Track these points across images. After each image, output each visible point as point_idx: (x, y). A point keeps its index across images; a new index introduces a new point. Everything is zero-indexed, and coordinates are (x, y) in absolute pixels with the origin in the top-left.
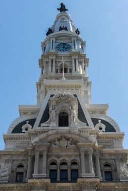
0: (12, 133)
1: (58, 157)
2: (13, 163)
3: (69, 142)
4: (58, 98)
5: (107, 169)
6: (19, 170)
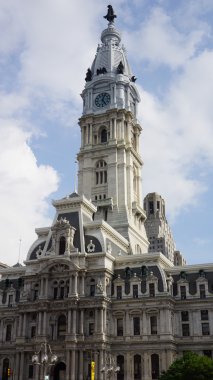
0: (31, 259)
1: (58, 278)
2: (31, 284)
3: (63, 268)
4: (57, 226)
5: (92, 283)
6: (36, 288)
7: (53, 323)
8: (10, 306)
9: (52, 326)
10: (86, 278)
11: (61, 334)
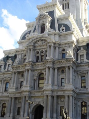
0: (22, 40)
1: (40, 49)
2: (22, 55)
3: (43, 42)
4: (40, 17)
5: (63, 52)
6: (25, 57)
7: (35, 78)
8: (8, 71)
9: (35, 80)
10: (59, 48)
11: (41, 85)
